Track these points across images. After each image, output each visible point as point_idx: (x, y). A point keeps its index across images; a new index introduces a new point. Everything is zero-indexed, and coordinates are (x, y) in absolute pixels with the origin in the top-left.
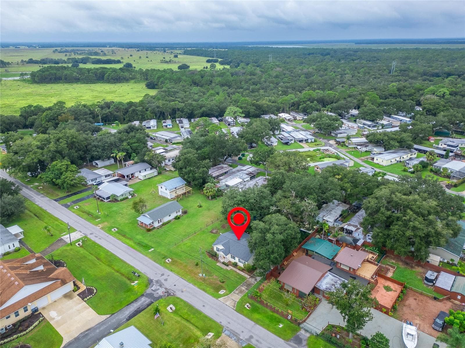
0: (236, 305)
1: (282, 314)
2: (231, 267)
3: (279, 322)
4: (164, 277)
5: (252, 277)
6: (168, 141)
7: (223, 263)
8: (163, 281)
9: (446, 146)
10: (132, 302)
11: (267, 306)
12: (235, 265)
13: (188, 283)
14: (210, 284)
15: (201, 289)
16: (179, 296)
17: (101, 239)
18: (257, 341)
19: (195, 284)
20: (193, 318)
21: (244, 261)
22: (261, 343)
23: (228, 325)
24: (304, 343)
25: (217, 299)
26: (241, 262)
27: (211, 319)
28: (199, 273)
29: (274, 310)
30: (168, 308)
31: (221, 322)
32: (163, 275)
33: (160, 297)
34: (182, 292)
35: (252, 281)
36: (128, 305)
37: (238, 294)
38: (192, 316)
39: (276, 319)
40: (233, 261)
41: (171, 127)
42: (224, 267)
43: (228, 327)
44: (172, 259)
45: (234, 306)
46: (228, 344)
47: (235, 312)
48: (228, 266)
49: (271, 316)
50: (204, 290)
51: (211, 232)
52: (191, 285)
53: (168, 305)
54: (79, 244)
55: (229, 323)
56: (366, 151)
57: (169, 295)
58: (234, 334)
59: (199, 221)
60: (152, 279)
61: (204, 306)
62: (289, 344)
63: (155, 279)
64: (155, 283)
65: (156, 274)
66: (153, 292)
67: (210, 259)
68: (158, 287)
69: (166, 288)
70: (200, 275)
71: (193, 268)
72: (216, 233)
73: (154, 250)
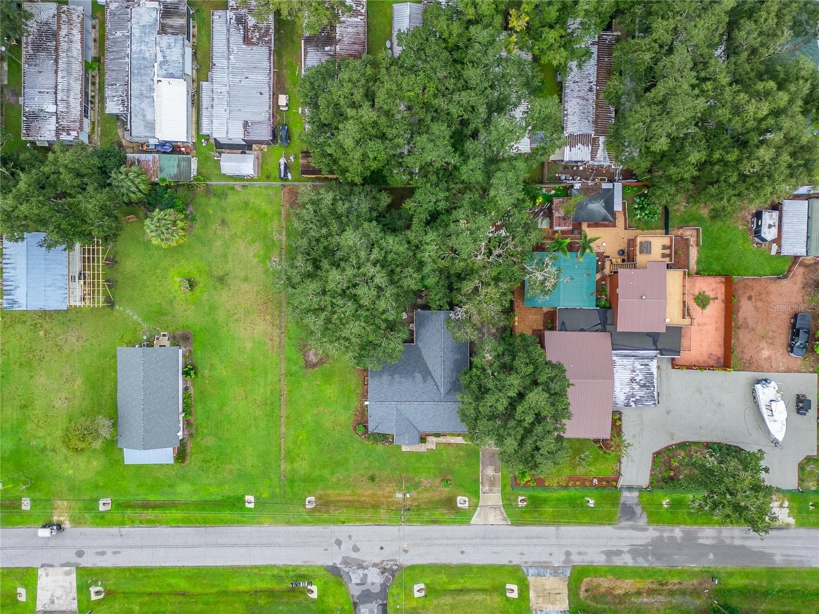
0: (505, 516)
4: (346, 546)
8: (354, 555)
13: (397, 528)
14: (430, 500)
16: (409, 563)
18: (580, 553)
19: (409, 522)
20: (465, 582)
22: (586, 554)
23: (525, 559)
24: (638, 510)
25: (469, 524)
27: (493, 568)
28: (393, 493)
30: (417, 595)
31: (510, 562)
32: (339, 543)
33: (384, 587)
34: (406, 551)
37: (491, 491)
38: (462, 581)
43: (526, 563)
44: (313, 496)
45: (505, 519)
46: (547, 587)
47: (514, 528)
50: (434, 522)
51: (309, 365)
52: (407, 529)
53: (411, 590)
54: (98, 593)
55: (522, 554)
57: (393, 573)
58: (543, 567)
59: (249, 345)
60: (331, 564)
61: (462, 552)
62: (621, 528)
63: (338, 561)
64: (347, 570)
65: (326, 550)
66: (364, 588)
67: (380, 447)
68: (361, 572)
69: (375, 565)
70: (399, 495)
71: (370, 489)
72: (320, 360)
73: (257, 499)
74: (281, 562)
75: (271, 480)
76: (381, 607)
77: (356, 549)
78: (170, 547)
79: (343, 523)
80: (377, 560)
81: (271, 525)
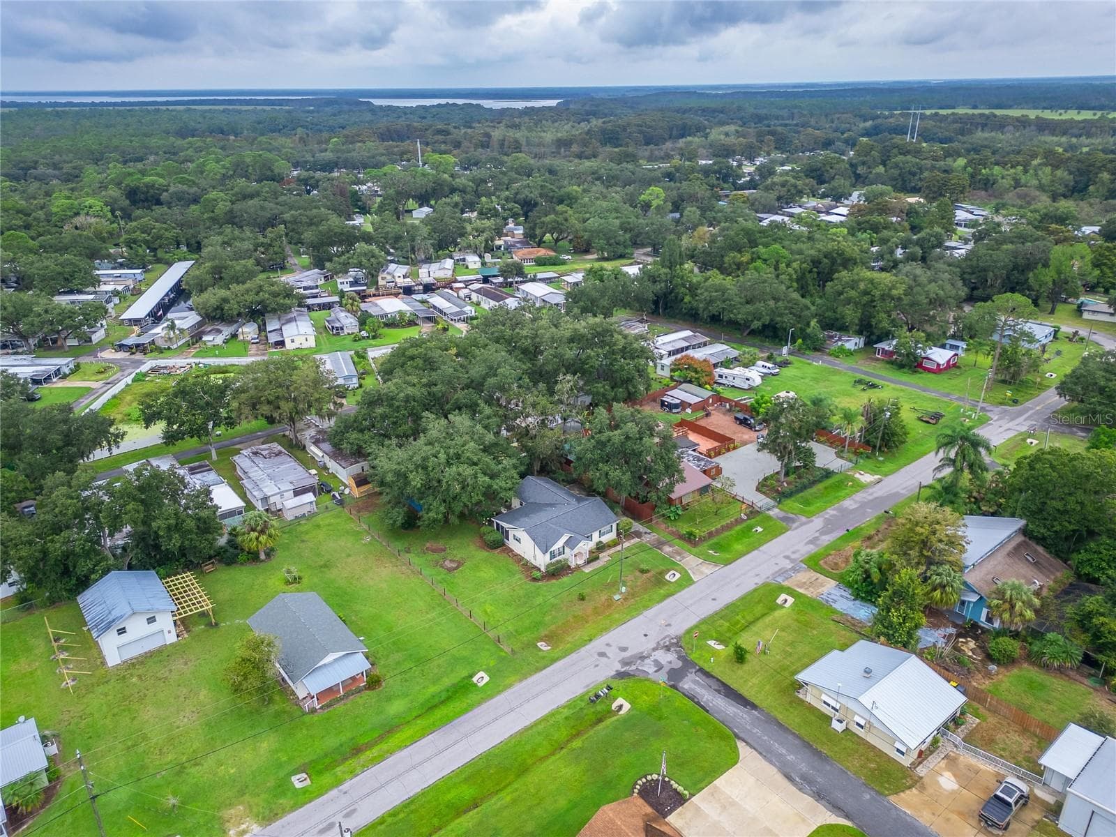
0: (713, 564)
1: (738, 522)
2: (605, 557)
3: (750, 529)
4: (612, 652)
5: (640, 537)
7: (589, 562)
8: (627, 654)
10: (698, 703)
12: (601, 547)
14: (647, 587)
15: (661, 600)
17: (355, 810)
18: (794, 553)
19: (646, 608)
20: (743, 617)
21: (608, 527)
22: (798, 550)
23: (764, 576)
24: (792, 516)
25: (693, 582)
26: (604, 534)
27: (750, 594)
28: (610, 599)
29: (726, 528)
32: (603, 655)
33: (680, 658)
34: (669, 625)
35: (648, 538)
36: (707, 711)
37: (684, 558)
40: (591, 545)
42: (596, 565)
44: (542, 640)
45: (716, 566)
46: (803, 580)
47: (730, 566)
48: (597, 558)
49: (737, 533)
50: (667, 597)
51: (450, 570)
52: (650, 613)
53: (709, 647)
57: (677, 645)
58: (784, 573)
59: (384, 585)
60: (613, 673)
61: (714, 599)
62: (796, 528)
63: (617, 667)
64: (633, 668)
65: (597, 666)
66: (666, 670)
67: (565, 579)
68: (647, 661)
69: (654, 650)
70: (617, 597)
71: (589, 606)
72: (460, 564)
73: (487, 671)
75: (488, 650)
76: (698, 673)
77: (624, 649)
78: (420, 764)
79: (591, 640)
80: (652, 645)
81: (521, 681)
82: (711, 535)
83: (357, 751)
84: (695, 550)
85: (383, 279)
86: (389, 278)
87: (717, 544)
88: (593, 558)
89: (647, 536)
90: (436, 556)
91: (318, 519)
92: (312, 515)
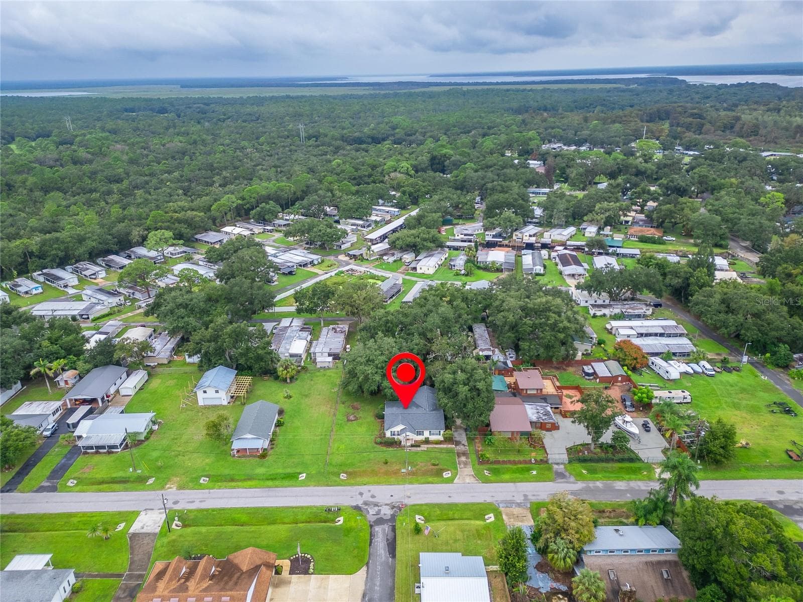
0: (477, 478)
1: (525, 462)
2: (424, 447)
3: (529, 470)
4: (367, 495)
5: (456, 445)
6: (78, 317)
7: (412, 446)
8: (372, 500)
9: (463, 236)
10: (371, 540)
11: (504, 462)
12: (427, 441)
13: (402, 486)
14: (425, 473)
15: (423, 483)
16: (412, 503)
18: (534, 495)
19: (411, 483)
20: (454, 514)
21: (437, 431)
22: (538, 495)
23: (495, 499)
24: (567, 474)
25: (452, 483)
26: (433, 434)
27: (473, 504)
28: (400, 470)
29: (514, 463)
30: (418, 521)
31: (485, 501)
32: (361, 494)
33: (394, 516)
34: (409, 497)
35: (460, 448)
36: (370, 546)
37: (465, 467)
38: (451, 512)
39: (523, 470)
40: (420, 438)
41: (40, 290)
42: (415, 450)
43: (497, 501)
44: (346, 473)
45: (477, 480)
46: (515, 513)
47: (484, 484)
48: (419, 446)
49: (517, 469)
50: (428, 483)
51: (349, 420)
52: (410, 486)
53: (414, 518)
54: (177, 525)
55: (492, 496)
56: (395, 261)
57: (400, 508)
58: (509, 503)
59: (316, 416)
60: (354, 505)
61: (450, 497)
62: (559, 483)
63: (360, 503)
64: (366, 507)
65: (352, 497)
66: (379, 516)
67: (390, 449)
68: (376, 508)
69: (386, 505)
70: (403, 470)
71: (385, 468)
72: (356, 419)
73: (307, 474)
74: (318, 504)
75: (319, 465)
76: (390, 527)
77: (373, 497)
78: (243, 498)
79: (365, 484)
80: (388, 502)
81: (315, 486)
82: (497, 462)
83: (232, 480)
84: (477, 466)
85: (516, 235)
86: (520, 235)
87: (495, 469)
88: (416, 445)
89: (462, 447)
90: (351, 411)
91: (328, 373)
92: (329, 368)
